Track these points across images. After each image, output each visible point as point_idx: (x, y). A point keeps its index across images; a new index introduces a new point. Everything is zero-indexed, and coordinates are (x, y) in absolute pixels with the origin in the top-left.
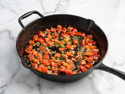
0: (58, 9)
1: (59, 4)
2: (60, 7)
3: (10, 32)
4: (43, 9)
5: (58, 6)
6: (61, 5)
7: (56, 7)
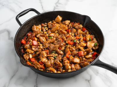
0: (57, 7)
1: (58, 2)
2: (59, 5)
3: (9, 32)
4: (42, 8)
5: (57, 4)
6: (60, 4)
7: (55, 6)
